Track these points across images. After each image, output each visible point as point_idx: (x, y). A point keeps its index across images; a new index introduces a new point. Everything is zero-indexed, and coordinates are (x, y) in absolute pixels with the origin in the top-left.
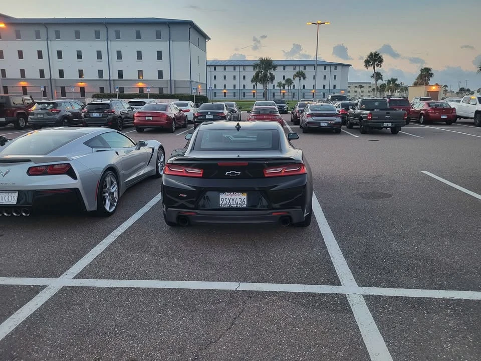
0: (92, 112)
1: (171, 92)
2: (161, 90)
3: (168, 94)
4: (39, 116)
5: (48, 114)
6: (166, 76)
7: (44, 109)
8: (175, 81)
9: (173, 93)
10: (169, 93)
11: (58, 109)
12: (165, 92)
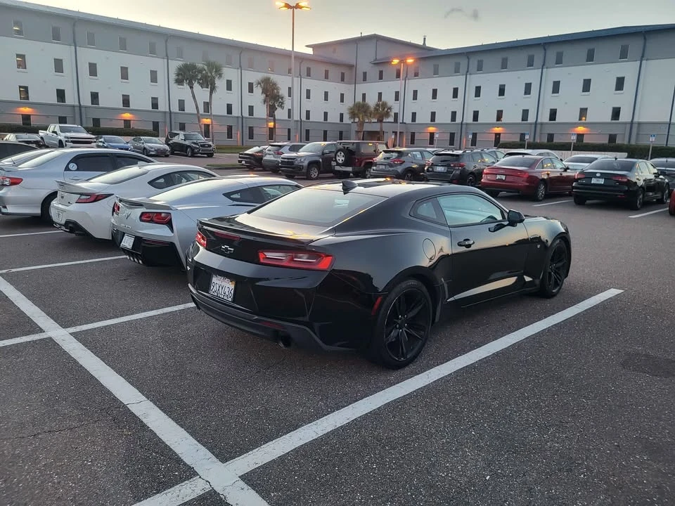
0: (437, 165)
1: (629, 141)
2: (612, 138)
3: (624, 145)
4: (381, 167)
5: (390, 165)
6: (625, 117)
7: (388, 158)
8: (639, 124)
9: (633, 142)
10: (626, 142)
11: (403, 159)
12: (619, 141)
